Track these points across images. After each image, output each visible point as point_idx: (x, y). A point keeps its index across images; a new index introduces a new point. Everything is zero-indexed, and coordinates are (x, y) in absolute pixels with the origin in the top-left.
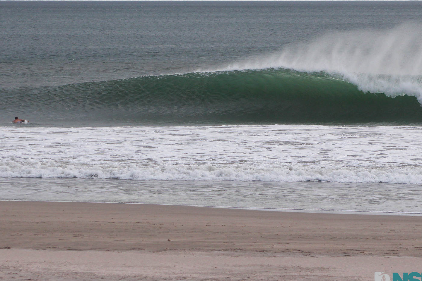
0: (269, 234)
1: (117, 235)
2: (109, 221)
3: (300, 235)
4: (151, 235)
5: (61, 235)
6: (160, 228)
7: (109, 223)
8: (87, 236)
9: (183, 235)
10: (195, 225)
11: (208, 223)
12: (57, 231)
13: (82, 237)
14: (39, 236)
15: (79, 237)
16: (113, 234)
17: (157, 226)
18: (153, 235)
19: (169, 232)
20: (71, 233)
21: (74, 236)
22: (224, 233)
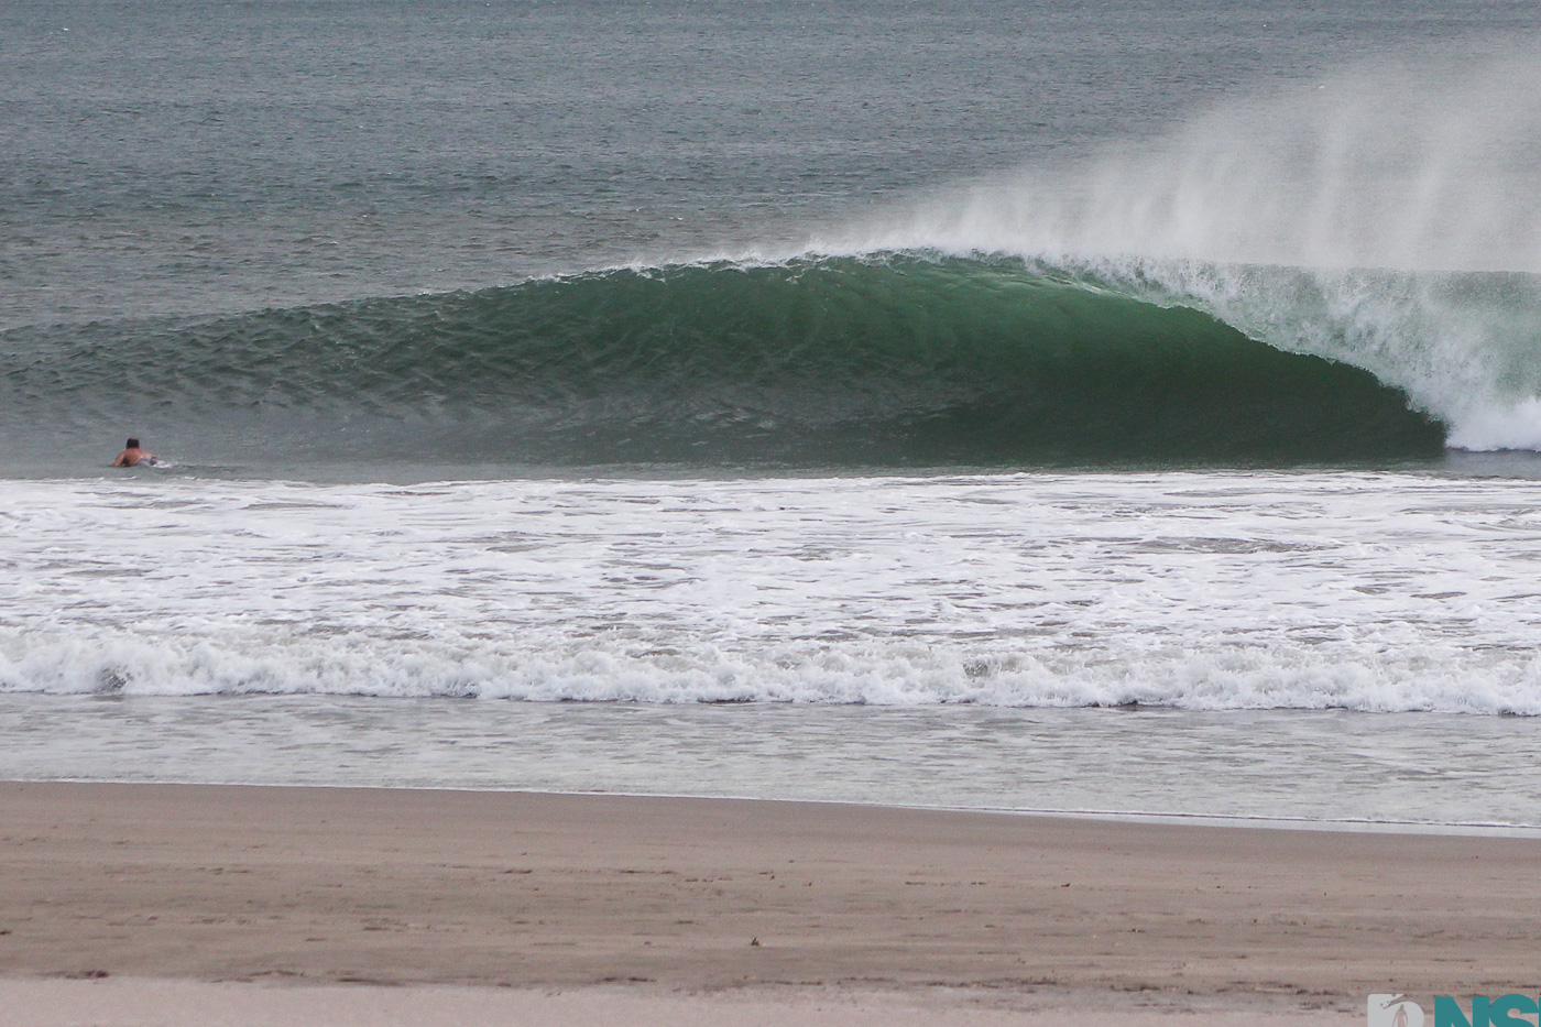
0: (1164, 918)
1: (541, 923)
2: (510, 864)
3: (1293, 923)
4: (680, 923)
5: (314, 922)
6: (719, 893)
7: (509, 872)
8: (420, 925)
9: (816, 923)
10: (863, 882)
11: (917, 873)
12: (298, 904)
13: (398, 931)
14: (224, 926)
15: (386, 929)
16: (524, 917)
17: (705, 884)
18: (690, 922)
19: (753, 910)
20: (354, 912)
21: (367, 925)
22: (979, 913)
